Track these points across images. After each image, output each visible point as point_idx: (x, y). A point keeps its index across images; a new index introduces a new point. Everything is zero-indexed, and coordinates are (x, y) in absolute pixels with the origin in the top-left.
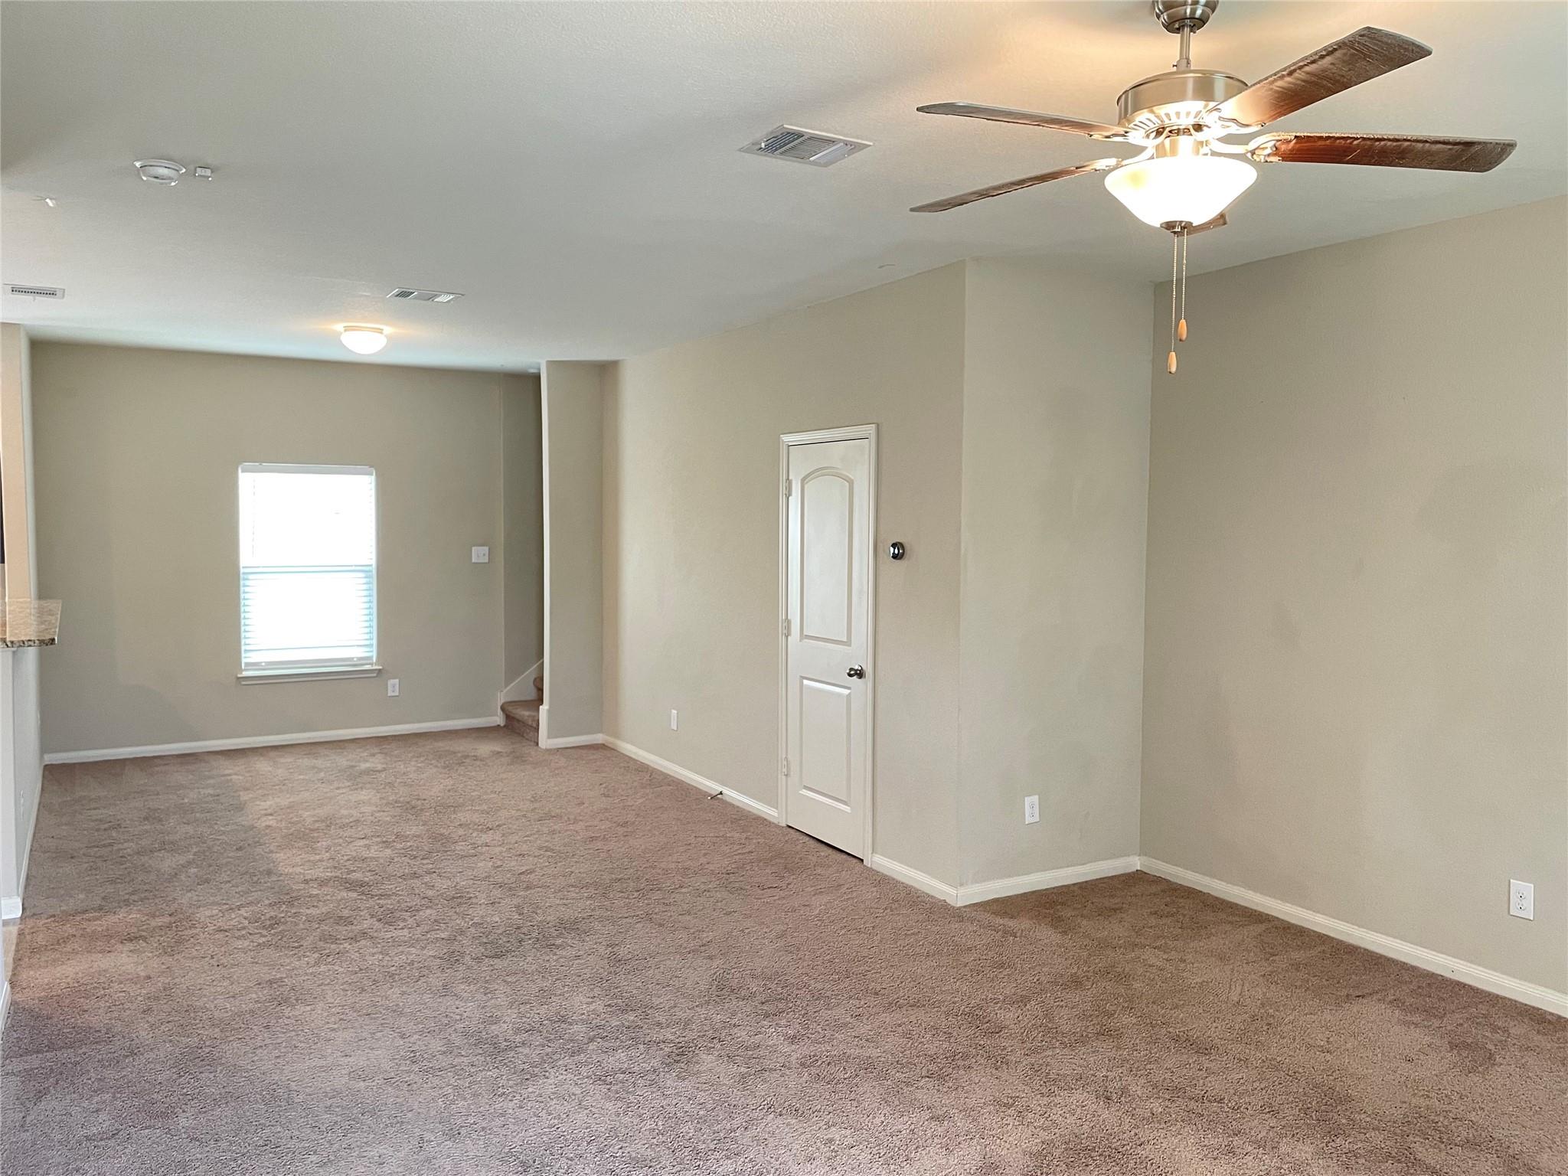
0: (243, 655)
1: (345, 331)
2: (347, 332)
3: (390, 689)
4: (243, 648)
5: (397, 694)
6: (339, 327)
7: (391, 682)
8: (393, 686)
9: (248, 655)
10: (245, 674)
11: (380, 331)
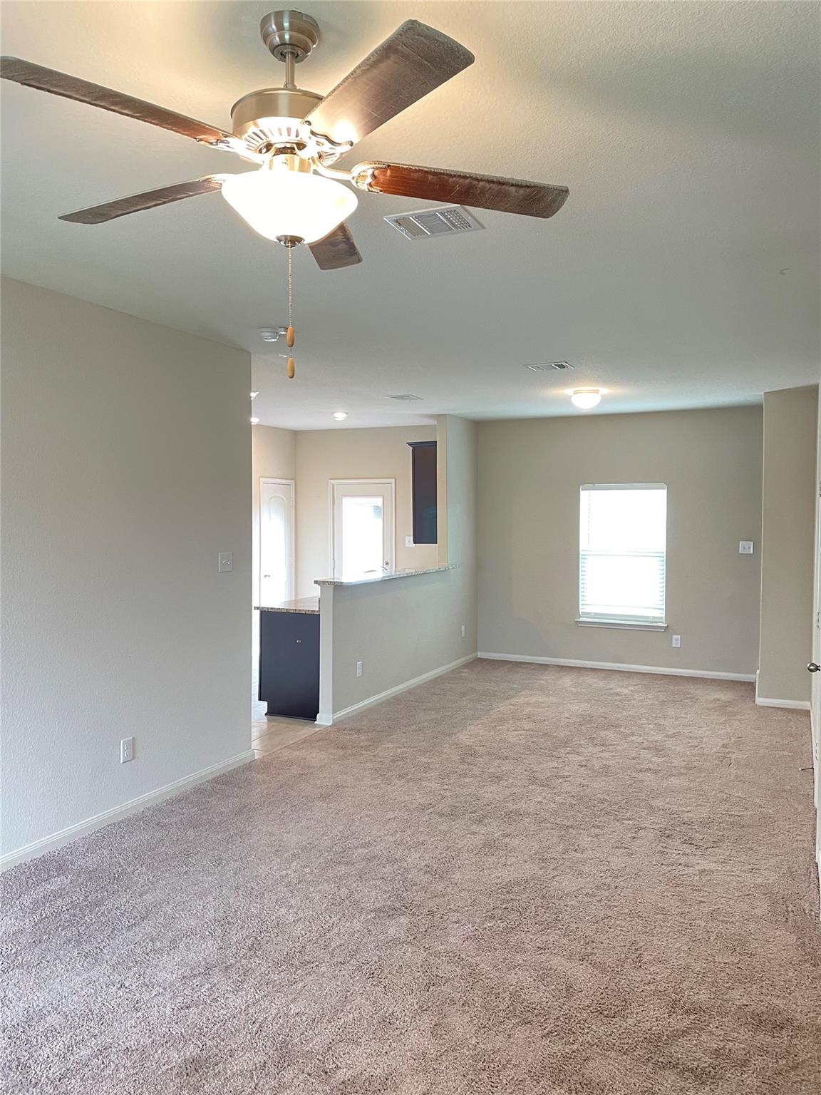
0: (581, 607)
1: (575, 394)
2: (576, 395)
3: (674, 641)
4: (581, 602)
5: (679, 646)
6: (568, 391)
7: (675, 637)
8: (676, 640)
9: (584, 607)
10: (581, 619)
11: (597, 392)
